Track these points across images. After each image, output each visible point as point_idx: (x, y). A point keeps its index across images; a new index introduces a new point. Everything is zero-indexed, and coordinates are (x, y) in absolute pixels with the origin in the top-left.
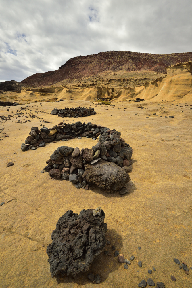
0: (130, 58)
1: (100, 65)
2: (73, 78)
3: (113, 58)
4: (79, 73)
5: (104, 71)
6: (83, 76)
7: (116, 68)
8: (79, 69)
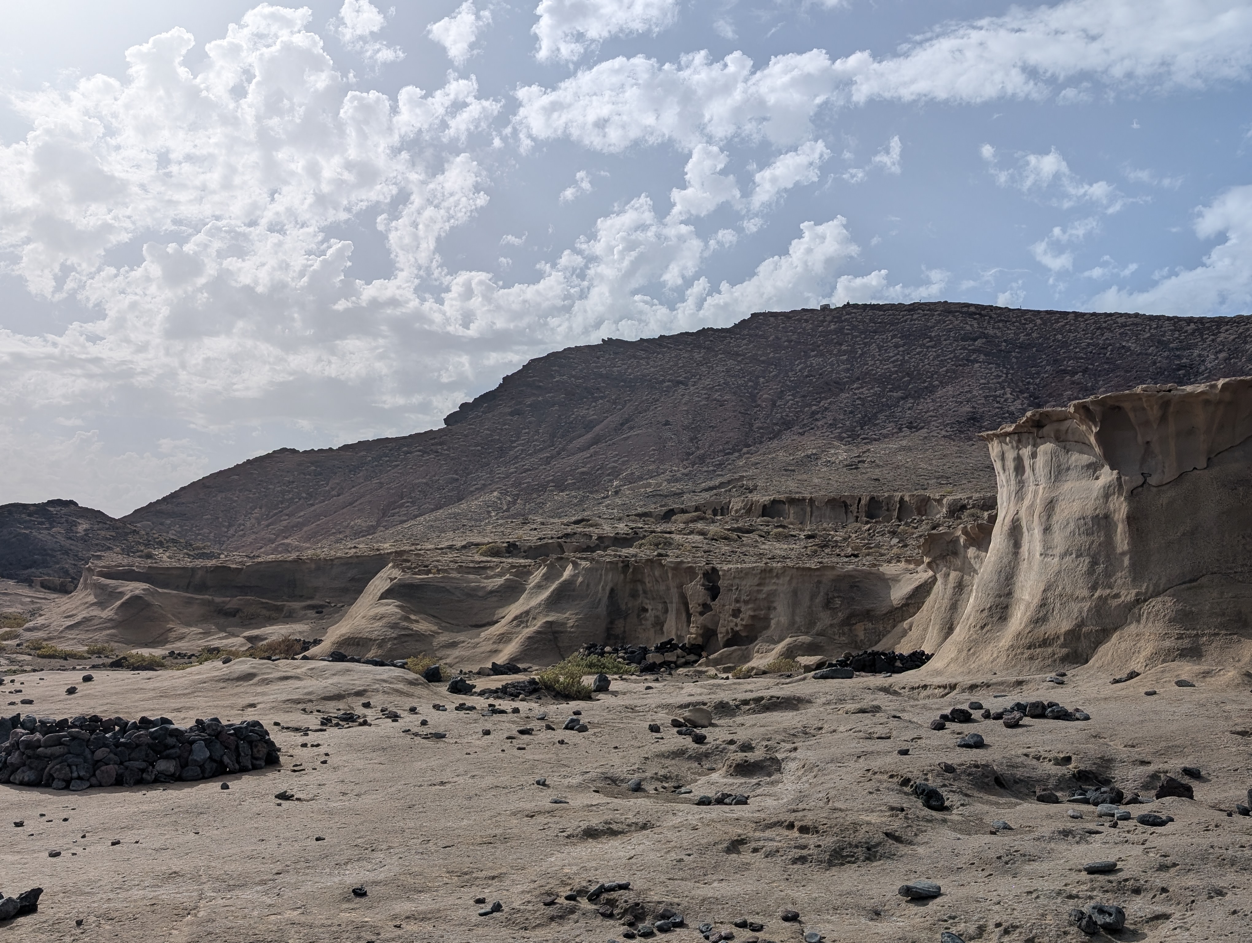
0: (978, 351)
1: (753, 397)
2: (542, 488)
3: (844, 348)
4: (586, 454)
5: (776, 435)
6: (615, 473)
7: (875, 415)
8: (589, 426)
